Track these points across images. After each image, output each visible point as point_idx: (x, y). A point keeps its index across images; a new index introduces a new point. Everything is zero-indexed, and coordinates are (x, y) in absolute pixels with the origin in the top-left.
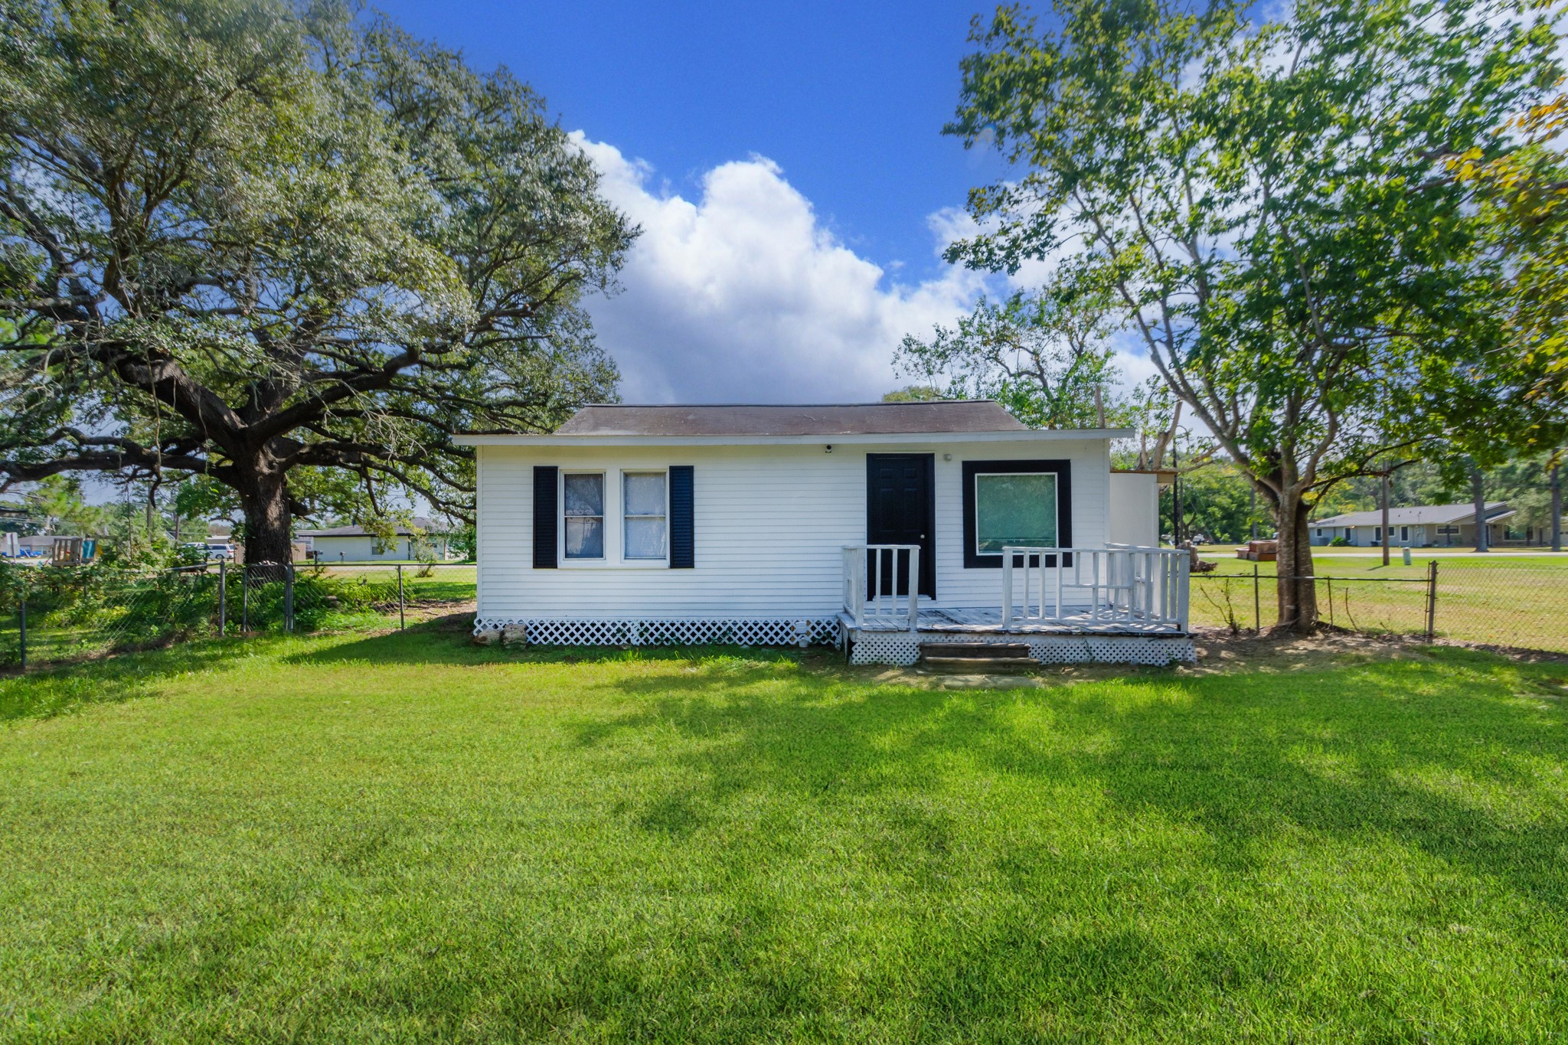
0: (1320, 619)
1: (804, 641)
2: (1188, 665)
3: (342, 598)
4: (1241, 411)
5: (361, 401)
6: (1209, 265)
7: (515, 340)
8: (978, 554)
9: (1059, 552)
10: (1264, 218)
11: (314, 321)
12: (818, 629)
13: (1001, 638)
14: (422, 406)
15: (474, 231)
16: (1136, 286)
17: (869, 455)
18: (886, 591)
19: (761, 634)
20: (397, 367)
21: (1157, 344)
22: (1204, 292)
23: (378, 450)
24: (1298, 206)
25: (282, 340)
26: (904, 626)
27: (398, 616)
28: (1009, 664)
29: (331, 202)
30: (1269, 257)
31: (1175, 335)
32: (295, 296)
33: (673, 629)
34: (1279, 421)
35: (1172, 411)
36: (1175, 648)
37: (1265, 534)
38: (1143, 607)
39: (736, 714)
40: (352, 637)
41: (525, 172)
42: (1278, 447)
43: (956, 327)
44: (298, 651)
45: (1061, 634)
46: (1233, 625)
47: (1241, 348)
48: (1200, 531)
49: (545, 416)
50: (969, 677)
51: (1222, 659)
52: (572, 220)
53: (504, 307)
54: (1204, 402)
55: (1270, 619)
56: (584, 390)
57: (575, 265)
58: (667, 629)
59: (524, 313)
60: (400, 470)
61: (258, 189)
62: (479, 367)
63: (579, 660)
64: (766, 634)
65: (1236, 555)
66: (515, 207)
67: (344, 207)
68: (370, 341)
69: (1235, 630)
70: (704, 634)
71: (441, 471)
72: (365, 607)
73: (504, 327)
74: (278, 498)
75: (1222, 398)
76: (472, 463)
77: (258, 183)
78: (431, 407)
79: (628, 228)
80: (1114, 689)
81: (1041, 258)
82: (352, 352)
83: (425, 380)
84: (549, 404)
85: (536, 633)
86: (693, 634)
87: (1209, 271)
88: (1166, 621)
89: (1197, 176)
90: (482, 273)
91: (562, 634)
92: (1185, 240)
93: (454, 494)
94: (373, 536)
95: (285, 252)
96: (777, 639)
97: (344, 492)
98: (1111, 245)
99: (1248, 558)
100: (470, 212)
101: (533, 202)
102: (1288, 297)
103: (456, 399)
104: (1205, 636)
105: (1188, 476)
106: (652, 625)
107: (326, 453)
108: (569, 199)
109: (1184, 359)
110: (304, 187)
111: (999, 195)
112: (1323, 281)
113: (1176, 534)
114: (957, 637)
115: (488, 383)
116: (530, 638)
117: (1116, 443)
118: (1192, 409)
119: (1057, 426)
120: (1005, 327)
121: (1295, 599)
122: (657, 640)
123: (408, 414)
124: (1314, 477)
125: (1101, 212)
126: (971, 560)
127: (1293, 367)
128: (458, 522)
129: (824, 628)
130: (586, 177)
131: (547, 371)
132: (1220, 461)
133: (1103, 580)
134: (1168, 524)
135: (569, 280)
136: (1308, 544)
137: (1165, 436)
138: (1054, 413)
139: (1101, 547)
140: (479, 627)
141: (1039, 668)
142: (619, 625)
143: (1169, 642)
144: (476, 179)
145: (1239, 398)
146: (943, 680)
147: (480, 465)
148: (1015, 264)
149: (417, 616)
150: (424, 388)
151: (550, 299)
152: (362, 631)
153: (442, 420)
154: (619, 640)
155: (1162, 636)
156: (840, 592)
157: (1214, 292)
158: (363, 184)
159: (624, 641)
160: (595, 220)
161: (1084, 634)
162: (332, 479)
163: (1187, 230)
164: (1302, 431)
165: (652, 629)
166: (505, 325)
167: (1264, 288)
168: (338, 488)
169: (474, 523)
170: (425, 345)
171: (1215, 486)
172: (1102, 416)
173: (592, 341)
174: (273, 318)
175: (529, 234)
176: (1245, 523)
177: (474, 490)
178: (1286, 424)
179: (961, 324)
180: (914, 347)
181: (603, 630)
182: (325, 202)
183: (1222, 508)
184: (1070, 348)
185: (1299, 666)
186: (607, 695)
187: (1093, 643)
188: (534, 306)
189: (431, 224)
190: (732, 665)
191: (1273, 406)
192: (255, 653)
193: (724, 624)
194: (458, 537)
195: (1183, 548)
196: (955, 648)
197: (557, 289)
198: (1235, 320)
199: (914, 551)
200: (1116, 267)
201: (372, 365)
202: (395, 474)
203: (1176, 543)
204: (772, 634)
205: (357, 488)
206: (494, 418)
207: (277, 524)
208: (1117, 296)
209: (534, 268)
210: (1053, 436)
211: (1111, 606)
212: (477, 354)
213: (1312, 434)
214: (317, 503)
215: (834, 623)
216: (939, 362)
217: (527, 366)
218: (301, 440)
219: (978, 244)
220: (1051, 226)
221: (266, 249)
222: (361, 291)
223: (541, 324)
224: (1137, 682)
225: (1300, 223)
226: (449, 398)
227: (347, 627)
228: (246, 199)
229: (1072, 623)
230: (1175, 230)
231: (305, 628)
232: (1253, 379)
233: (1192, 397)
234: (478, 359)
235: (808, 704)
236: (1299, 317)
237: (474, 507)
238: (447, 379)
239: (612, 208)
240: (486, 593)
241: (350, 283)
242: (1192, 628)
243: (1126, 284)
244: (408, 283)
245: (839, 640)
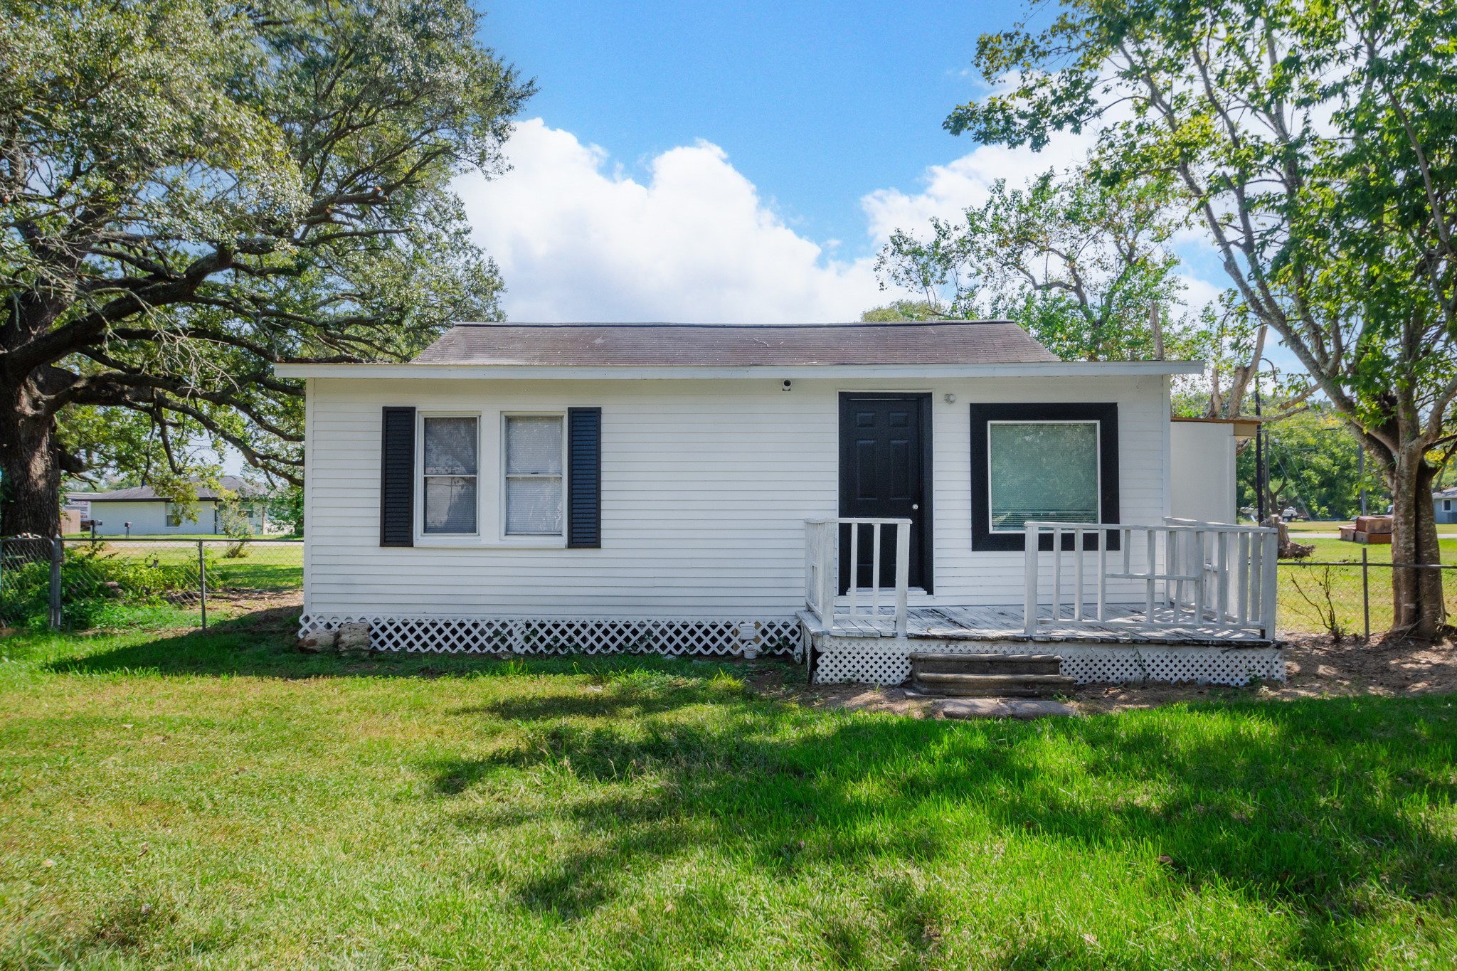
0: (1449, 622)
1: (751, 651)
2: (1274, 684)
3: (125, 585)
4: (1344, 341)
5: (155, 317)
6: (1300, 142)
7: (361, 235)
8: (991, 531)
9: (1101, 529)
10: (1369, 85)
11: (97, 210)
12: (771, 633)
13: (1022, 647)
14: (235, 325)
15: (311, 90)
16: (1204, 169)
17: (842, 395)
18: (865, 581)
19: (692, 640)
20: (204, 272)
21: (1232, 247)
22: (1294, 178)
23: (175, 383)
24: (1412, 68)
25: (55, 237)
26: (888, 630)
27: (198, 610)
28: (1034, 683)
29: (123, 53)
30: (1376, 134)
31: (1256, 235)
32: (72, 179)
33: (570, 632)
34: (1394, 355)
35: (1253, 339)
36: (1258, 661)
37: (1377, 507)
38: (1214, 604)
39: (657, 749)
40: (137, 638)
41: (380, 12)
42: (1393, 391)
43: (963, 221)
44: (67, 655)
45: (1103, 642)
46: (1334, 630)
47: (1343, 255)
48: (1293, 502)
49: (400, 339)
50: (977, 701)
51: (1319, 677)
52: (441, 75)
53: (347, 191)
54: (1296, 327)
55: (1383, 623)
56: (454, 303)
57: (444, 135)
58: (563, 632)
59: (375, 199)
60: (206, 411)
61: (29, 39)
62: (312, 273)
63: (440, 674)
64: (699, 640)
65: (1339, 535)
66: (363, 58)
67: (139, 59)
68: (167, 237)
69: (1337, 638)
70: (613, 640)
71: (259, 412)
72: (155, 597)
73: (347, 218)
74: (44, 449)
75: (1320, 322)
76: (300, 403)
77: (29, 31)
78: (247, 326)
79: (516, 86)
80: (1175, 717)
81: (1077, 130)
82: (145, 253)
83: (240, 290)
84: (407, 323)
85: (383, 636)
86: (599, 640)
87: (1299, 151)
88: (1245, 625)
89: (1281, 26)
90: (319, 145)
91: (418, 638)
92: (1267, 109)
93: (276, 445)
94: (167, 501)
95: (60, 120)
96: (714, 647)
97: (131, 441)
98: (1169, 114)
99: (1355, 540)
100: (305, 65)
101: (389, 51)
102: (1403, 188)
103: (279, 314)
104: (1297, 645)
105: (1276, 427)
106: (542, 626)
107: (109, 388)
108: (438, 47)
109: (1268, 269)
110: (88, 35)
111: (1020, 44)
112: (1447, 168)
113: (1260, 507)
114: (961, 645)
115: (325, 294)
116: (375, 643)
117: (1179, 381)
118: (1279, 336)
119: (1100, 357)
120: (1028, 223)
121: (1416, 596)
122: (548, 647)
123: (216, 335)
124: (1440, 431)
125: (1155, 69)
126: (982, 540)
127: (1410, 283)
128: (281, 483)
129: (779, 632)
130: (461, 19)
131: (404, 278)
132: (1317, 407)
133: (1161, 569)
134: (1249, 492)
135: (436, 154)
136: (1433, 521)
137: (1245, 373)
138: (1095, 341)
139: (1160, 523)
140: (306, 626)
141: (1073, 690)
142: (497, 626)
143: (1249, 653)
144: (315, 21)
145: (1341, 323)
146: (942, 706)
147: (310, 405)
148: (1042, 136)
149: (223, 610)
150: (238, 301)
151: (409, 180)
152: (150, 630)
153: (263, 345)
154: (496, 647)
155: (1240, 645)
156: (802, 583)
157: (1307, 180)
158: (165, 30)
159: (503, 648)
160: (472, 76)
161: (1135, 642)
162: (116, 424)
163: (1267, 97)
164: (1422, 370)
165: (542, 632)
166: (348, 215)
167: (1372, 175)
168: (124, 435)
169: (300, 483)
170: (239, 242)
171: (1312, 441)
172: (1161, 345)
173: (466, 237)
174: (43, 208)
175: (382, 93)
176: (1350, 493)
177: (300, 439)
178: (1403, 357)
179: (971, 218)
180: (905, 247)
181: (475, 632)
182: (115, 53)
183: (1320, 471)
184: (1116, 251)
185: (1420, 685)
186: (480, 722)
187: (1148, 654)
188: (388, 189)
189: (252, 82)
190: (649, 682)
191: (1388, 334)
192: (11, 658)
193: (642, 625)
194: (282, 503)
195: (1269, 525)
196: (959, 661)
197: (419, 167)
198: (1336, 215)
199: (904, 527)
200: (1177, 144)
201: (170, 270)
202: (199, 417)
203: (1260, 518)
204: (707, 640)
205: (148, 437)
206: (331, 341)
207: (42, 483)
208: (1180, 184)
209: (389, 139)
210: (1094, 370)
211: (1172, 604)
212: (310, 255)
213: (1437, 372)
214: (95, 457)
215: (793, 626)
216: (939, 267)
217: (376, 271)
218: (76, 371)
219: (991, 110)
220: (1089, 87)
221: (37, 117)
222: (158, 171)
223: (396, 213)
224: (1208, 709)
225: (1416, 90)
226: (271, 314)
227: (131, 624)
228: (13, 52)
229: (1119, 627)
230: (1253, 97)
231: (76, 625)
232: (1359, 298)
233: (1280, 320)
234: (312, 262)
235: (755, 738)
236: (1413, 216)
237: (302, 463)
238: (268, 288)
239: (495, 59)
240: (317, 579)
241: (143, 160)
242: (1280, 635)
243: (1191, 167)
244: (220, 157)
245: (799, 649)
